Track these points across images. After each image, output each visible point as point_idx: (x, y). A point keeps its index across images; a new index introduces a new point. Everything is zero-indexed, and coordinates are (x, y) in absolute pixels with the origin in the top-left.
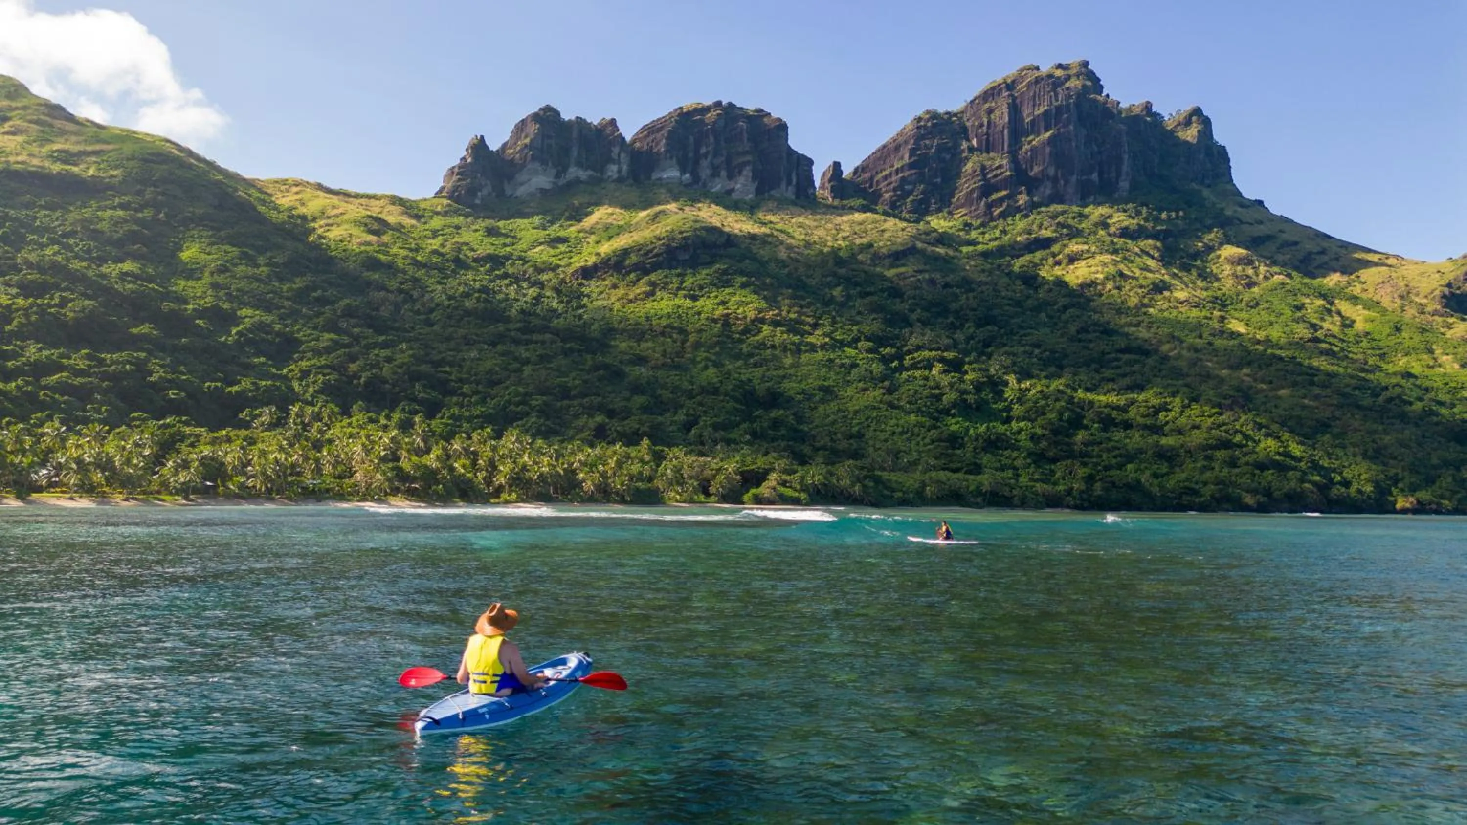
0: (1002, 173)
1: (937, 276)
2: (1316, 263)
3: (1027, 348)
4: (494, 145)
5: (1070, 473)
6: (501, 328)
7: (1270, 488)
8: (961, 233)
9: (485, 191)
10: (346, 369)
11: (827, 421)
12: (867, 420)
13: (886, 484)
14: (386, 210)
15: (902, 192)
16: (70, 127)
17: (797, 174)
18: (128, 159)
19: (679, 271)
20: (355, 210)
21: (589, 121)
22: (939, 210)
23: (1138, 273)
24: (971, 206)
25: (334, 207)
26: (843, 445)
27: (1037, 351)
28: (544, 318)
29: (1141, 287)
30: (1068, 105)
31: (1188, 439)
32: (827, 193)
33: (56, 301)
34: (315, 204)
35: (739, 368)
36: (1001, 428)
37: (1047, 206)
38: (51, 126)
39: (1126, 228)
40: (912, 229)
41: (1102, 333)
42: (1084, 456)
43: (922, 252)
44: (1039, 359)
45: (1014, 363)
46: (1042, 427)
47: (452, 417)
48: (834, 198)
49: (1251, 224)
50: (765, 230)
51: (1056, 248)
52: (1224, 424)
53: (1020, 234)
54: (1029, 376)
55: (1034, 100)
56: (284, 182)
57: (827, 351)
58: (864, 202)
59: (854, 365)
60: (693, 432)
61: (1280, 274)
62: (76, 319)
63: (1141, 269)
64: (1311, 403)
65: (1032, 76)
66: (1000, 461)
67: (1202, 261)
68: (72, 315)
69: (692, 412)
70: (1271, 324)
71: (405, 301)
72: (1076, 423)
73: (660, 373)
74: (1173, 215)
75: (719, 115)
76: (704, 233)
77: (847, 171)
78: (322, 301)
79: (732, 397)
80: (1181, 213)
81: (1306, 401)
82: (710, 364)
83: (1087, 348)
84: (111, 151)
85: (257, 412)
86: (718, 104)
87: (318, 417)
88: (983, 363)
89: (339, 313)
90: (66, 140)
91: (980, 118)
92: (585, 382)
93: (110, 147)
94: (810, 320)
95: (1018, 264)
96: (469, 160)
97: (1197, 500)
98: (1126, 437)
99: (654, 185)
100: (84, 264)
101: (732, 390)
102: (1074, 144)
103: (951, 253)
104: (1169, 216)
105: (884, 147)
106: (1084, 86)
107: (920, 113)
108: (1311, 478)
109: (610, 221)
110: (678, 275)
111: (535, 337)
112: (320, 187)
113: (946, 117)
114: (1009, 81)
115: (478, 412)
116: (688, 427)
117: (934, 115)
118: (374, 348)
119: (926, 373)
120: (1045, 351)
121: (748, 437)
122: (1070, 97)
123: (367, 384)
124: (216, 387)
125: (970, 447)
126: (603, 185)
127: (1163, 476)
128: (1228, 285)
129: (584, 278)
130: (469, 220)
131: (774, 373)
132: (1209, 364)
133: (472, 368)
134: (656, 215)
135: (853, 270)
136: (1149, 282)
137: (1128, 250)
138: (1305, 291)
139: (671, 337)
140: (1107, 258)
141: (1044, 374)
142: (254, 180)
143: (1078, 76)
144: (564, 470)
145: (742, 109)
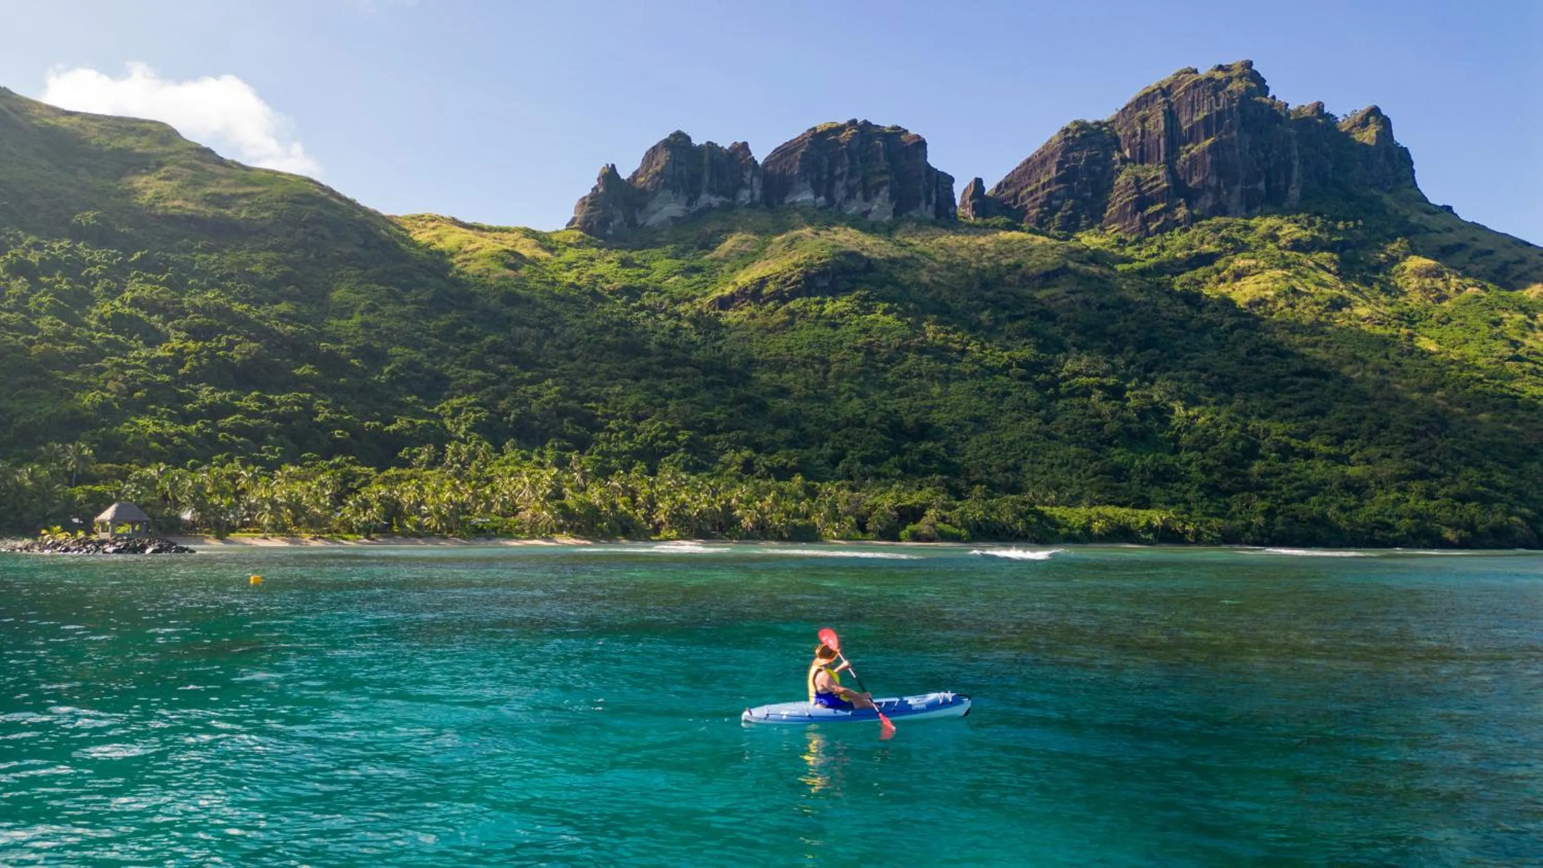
0: (1158, 185)
1: (1092, 297)
2: (1515, 273)
3: (1193, 372)
4: (625, 174)
5: (1247, 506)
6: (642, 361)
7: (1473, 521)
8: (1115, 250)
9: (617, 222)
10: (495, 406)
11: (981, 453)
12: (1023, 451)
13: (1051, 521)
14: (519, 243)
15: (1049, 207)
16: (220, 170)
17: (937, 192)
18: (277, 201)
19: (818, 298)
20: (489, 245)
21: (720, 145)
22: (1090, 226)
23: (1313, 288)
24: (1125, 220)
25: (470, 242)
26: (1000, 478)
27: (1204, 376)
28: (684, 351)
29: (1317, 304)
30: (1230, 109)
31: (1378, 469)
32: (968, 212)
33: (224, 343)
34: (452, 239)
35: (884, 398)
36: (1169, 460)
37: (1209, 218)
38: (203, 170)
39: (1298, 240)
40: (1063, 246)
41: (1275, 354)
42: (1260, 488)
43: (1075, 272)
44: (1207, 384)
45: (1180, 389)
46: (1214, 458)
47: (601, 453)
48: (975, 217)
49: (1439, 232)
50: (905, 253)
51: (1220, 264)
52: (1418, 452)
53: (1180, 250)
54: (1197, 402)
55: (1193, 106)
56: (421, 218)
57: (977, 379)
58: (1009, 220)
59: (1007, 394)
60: (841, 466)
61: (1474, 286)
62: (243, 361)
63: (1317, 284)
64: (1516, 428)
65: (1190, 80)
66: (1170, 494)
67: (1385, 274)
68: (239, 357)
69: (838, 445)
70: (1466, 342)
71: (546, 337)
72: (1252, 452)
73: (802, 405)
74: (1351, 224)
75: (854, 134)
76: (843, 258)
77: (989, 187)
78: (469, 338)
79: (878, 429)
80: (1360, 222)
81: (1509, 426)
82: (854, 394)
83: (1257, 371)
84: (259, 193)
85: (415, 451)
86: (853, 123)
87: (473, 455)
88: (1146, 389)
89: (485, 349)
90: (218, 183)
91: (1133, 127)
92: (731, 415)
93: (260, 189)
94: (957, 346)
95: (1179, 283)
96: (601, 190)
97: (1391, 535)
98: (1307, 467)
99: (787, 209)
100: (245, 306)
101: (880, 422)
102: (1237, 151)
103: (1105, 271)
104: (1346, 227)
105: (1029, 160)
106: (1247, 88)
107: (1067, 123)
108: (1518, 509)
109: (743, 248)
110: (817, 303)
111: (677, 370)
112: (454, 222)
113: (1095, 127)
114: (1164, 86)
115: (626, 448)
116: (834, 461)
117: (1082, 126)
118: (521, 384)
119: (1085, 401)
120: (1213, 375)
121: (899, 471)
122: (1233, 101)
123: (517, 421)
124: (375, 426)
125: (1136, 480)
126: (735, 211)
127: (1351, 509)
128: (1415, 300)
129: (721, 308)
130: (602, 251)
131: (922, 403)
132: (1398, 386)
133: (617, 403)
134: (793, 241)
135: (1000, 292)
136: (1326, 298)
137: (1300, 265)
138: (1503, 304)
139: (813, 368)
140: (1278, 273)
141: (1212, 400)
142: (391, 217)
143: (1240, 77)
144: (722, 506)
145: (878, 126)
